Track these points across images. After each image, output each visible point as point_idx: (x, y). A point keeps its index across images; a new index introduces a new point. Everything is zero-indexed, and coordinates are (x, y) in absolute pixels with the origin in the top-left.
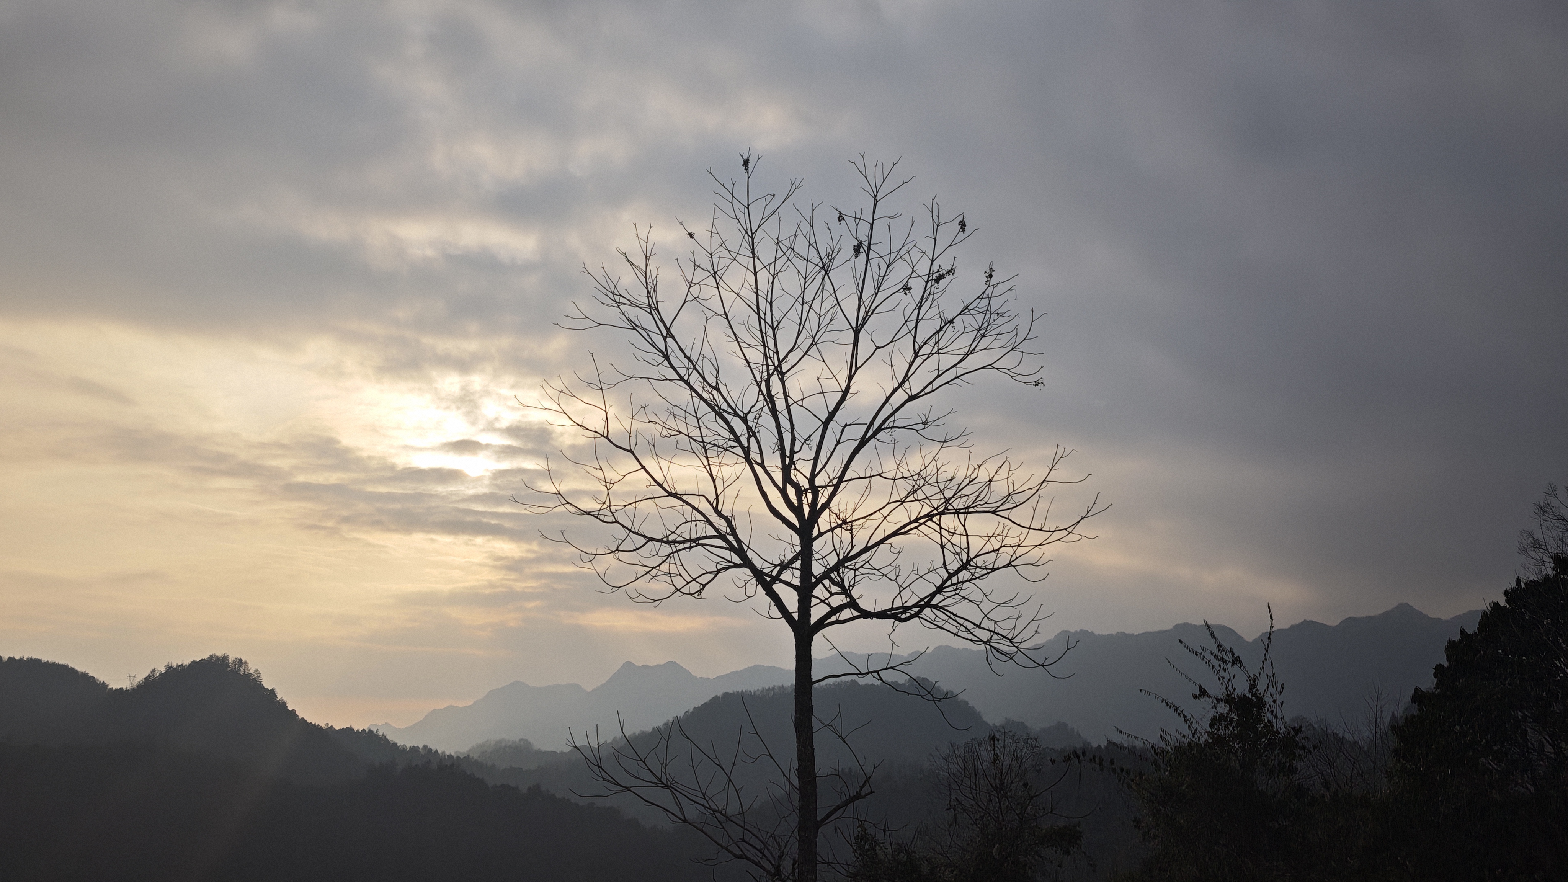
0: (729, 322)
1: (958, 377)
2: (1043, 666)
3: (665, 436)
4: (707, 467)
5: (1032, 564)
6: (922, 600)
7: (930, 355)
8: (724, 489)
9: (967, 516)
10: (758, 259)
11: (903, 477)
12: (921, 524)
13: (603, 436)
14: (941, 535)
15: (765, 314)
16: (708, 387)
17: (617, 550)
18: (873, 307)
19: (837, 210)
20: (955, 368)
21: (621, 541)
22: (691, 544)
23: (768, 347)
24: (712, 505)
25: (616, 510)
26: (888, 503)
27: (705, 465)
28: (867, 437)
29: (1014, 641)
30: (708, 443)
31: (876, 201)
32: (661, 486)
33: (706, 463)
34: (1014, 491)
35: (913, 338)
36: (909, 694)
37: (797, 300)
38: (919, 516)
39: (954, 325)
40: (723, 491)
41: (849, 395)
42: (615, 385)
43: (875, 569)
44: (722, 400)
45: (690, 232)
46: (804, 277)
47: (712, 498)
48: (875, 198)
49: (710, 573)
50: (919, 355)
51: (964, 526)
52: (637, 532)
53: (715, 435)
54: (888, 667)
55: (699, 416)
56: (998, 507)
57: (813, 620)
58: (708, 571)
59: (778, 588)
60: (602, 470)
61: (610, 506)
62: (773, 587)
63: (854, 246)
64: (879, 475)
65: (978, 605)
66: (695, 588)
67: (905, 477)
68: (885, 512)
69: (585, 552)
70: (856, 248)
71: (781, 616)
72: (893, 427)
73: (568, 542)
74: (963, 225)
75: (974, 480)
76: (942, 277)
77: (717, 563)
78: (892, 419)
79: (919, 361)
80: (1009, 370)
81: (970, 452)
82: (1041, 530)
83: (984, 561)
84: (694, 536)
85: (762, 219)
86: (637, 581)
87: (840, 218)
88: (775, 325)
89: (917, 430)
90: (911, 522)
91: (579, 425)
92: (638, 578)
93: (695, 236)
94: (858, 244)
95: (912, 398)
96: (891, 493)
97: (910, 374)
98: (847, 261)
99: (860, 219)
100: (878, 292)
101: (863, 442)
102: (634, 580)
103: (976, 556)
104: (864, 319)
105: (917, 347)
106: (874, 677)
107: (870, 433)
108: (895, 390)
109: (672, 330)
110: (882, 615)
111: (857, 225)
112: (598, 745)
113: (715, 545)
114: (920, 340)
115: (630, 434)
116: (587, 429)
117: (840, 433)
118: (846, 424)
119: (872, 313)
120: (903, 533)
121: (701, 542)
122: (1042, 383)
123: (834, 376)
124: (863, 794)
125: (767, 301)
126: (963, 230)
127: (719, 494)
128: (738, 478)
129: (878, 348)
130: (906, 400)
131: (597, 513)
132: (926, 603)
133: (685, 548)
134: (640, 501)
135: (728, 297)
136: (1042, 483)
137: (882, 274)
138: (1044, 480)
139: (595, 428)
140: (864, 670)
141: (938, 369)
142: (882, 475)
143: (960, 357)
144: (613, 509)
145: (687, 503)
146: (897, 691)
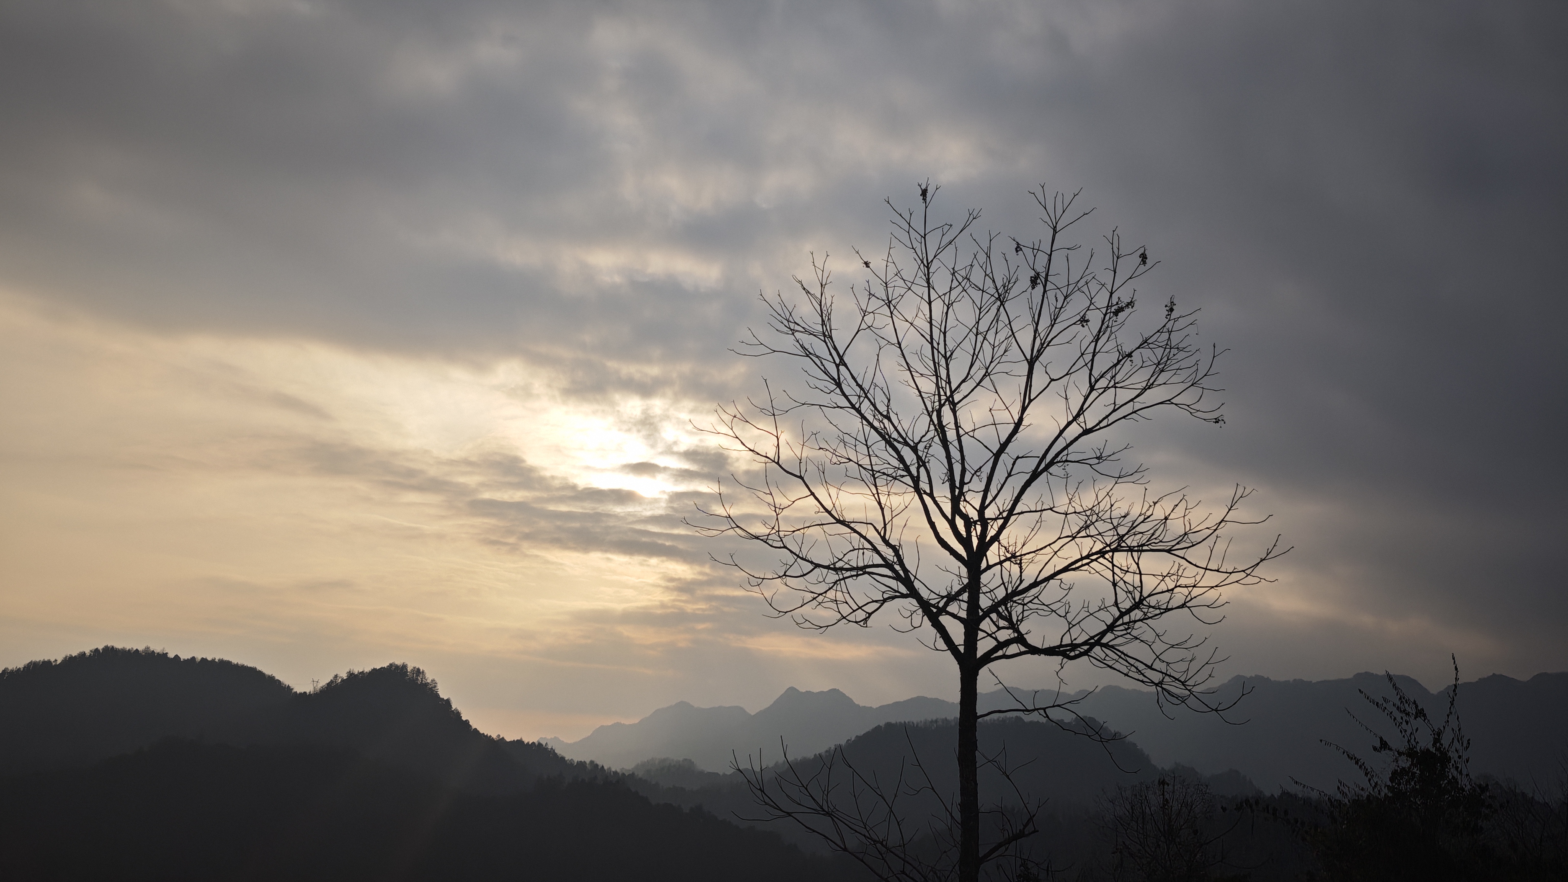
0: (902, 351)
1: (1135, 412)
2: (1216, 710)
3: (835, 463)
4: (876, 496)
5: (1208, 606)
6: (1092, 638)
7: (1106, 388)
8: (892, 518)
9: (1141, 554)
10: (933, 289)
11: (1075, 512)
12: (1092, 561)
13: (774, 461)
14: (1114, 573)
15: (938, 344)
16: (879, 415)
17: (784, 575)
18: (1049, 339)
19: (1014, 240)
20: (1132, 403)
21: (788, 566)
22: (857, 572)
23: (940, 377)
24: (879, 534)
25: (785, 536)
26: (1059, 538)
27: (874, 493)
28: (1039, 470)
29: (1186, 684)
30: (877, 472)
31: (1055, 232)
32: (829, 512)
33: (875, 492)
34: (1190, 530)
35: (1089, 372)
36: (1076, 733)
37: (971, 330)
38: (1091, 552)
39: (1132, 359)
40: (892, 520)
41: (1022, 428)
42: (787, 411)
43: (1044, 604)
44: (892, 429)
45: (866, 261)
46: (979, 308)
47: (880, 527)
48: (1054, 229)
49: (876, 601)
50: (1095, 388)
51: (1138, 564)
52: (804, 558)
53: (884, 463)
54: (1055, 705)
55: (869, 444)
56: (1173, 546)
57: (979, 654)
58: (874, 600)
59: (944, 619)
60: (771, 495)
61: (779, 531)
62: (939, 618)
63: (1031, 277)
64: (1051, 509)
65: (1150, 646)
66: (861, 615)
67: (1077, 511)
68: (1056, 547)
69: (753, 576)
70: (1033, 279)
71: (947, 648)
72: (1066, 461)
73: (736, 565)
74: (1144, 257)
75: (1149, 517)
76: (1121, 309)
77: (883, 592)
78: (1065, 452)
79: (1094, 394)
80: (1188, 406)
81: (1146, 489)
82: (1218, 571)
83: (1157, 601)
84: (861, 564)
85: (939, 248)
86: (803, 607)
87: (1018, 249)
88: (948, 355)
89: (1091, 465)
90: (1082, 559)
91: (751, 450)
92: (804, 604)
93: (870, 265)
94: (1035, 275)
95: (1087, 432)
96: (1063, 528)
97: (1085, 407)
98: (1023, 292)
99: (1038, 250)
100: (1054, 323)
101: (1035, 475)
102: (800, 606)
103: (1150, 595)
104: (1038, 351)
105: (1093, 380)
106: (1040, 714)
107: (1043, 466)
108: (1069, 424)
109: (845, 359)
110: (1050, 651)
111: (1035, 256)
112: (761, 768)
113: (882, 574)
114: (1096, 373)
115: (800, 460)
116: (758, 454)
117: (1012, 466)
118: (1018, 456)
119: (1048, 345)
120: (1074, 569)
121: (867, 570)
122: (1223, 420)
123: (1007, 408)
124: (1026, 833)
125: (941, 331)
126: (1144, 263)
127: (887, 523)
128: (906, 507)
129: (1052, 380)
130: (1080, 434)
131: (766, 537)
132: (1096, 641)
133: (852, 576)
134: (809, 527)
135: (901, 326)
136: (1220, 523)
137: (1059, 306)
138: (1223, 520)
139: (766, 453)
140: (1030, 707)
141: (1115, 403)
142: (1053, 509)
143: (1138, 392)
144: (782, 534)
145: (855, 531)
146: (1064, 729)
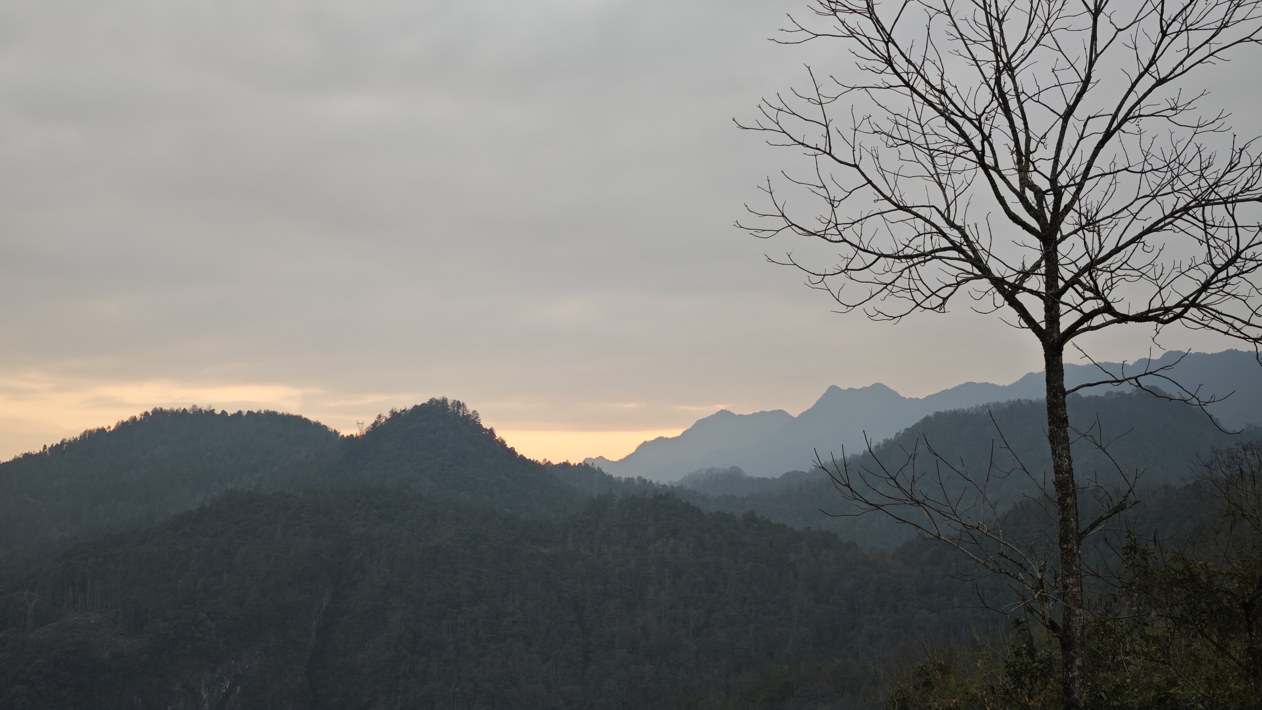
0: (952, 18)
1: (1212, 54)
3: (892, 146)
4: (935, 176)
6: (1186, 299)
7: (1179, 33)
8: (956, 197)
9: (1235, 205)
11: (1153, 170)
12: (1177, 218)
13: (825, 152)
15: (990, 6)
16: (934, 91)
17: (847, 269)
20: (1207, 45)
21: (849, 260)
22: (925, 258)
24: (943, 216)
25: (845, 228)
26: (1137, 199)
27: (933, 174)
28: (1112, 129)
30: (935, 150)
33: (933, 172)
35: (1159, 16)
36: (1170, 399)
38: (1175, 210)
40: (955, 199)
41: (1090, 86)
42: (836, 98)
43: (1134, 269)
47: (943, 208)
49: (950, 286)
50: (1167, 34)
51: (1232, 216)
52: (866, 249)
53: (945, 140)
54: (1147, 372)
55: (923, 120)
57: (1063, 328)
58: (947, 284)
60: (825, 187)
61: (836, 225)
62: (1016, 296)
64: (1126, 169)
65: (1244, 301)
66: (937, 301)
67: (1155, 168)
69: (814, 274)
71: (1039, 324)
72: (1140, 116)
73: (795, 264)
75: (1236, 165)
77: (957, 276)
78: (1138, 107)
79: (1167, 40)
81: (1235, 136)
83: (1253, 253)
84: (928, 248)
86: (872, 299)
88: (1001, 17)
89: (1168, 117)
90: (1166, 217)
91: (800, 143)
92: (873, 296)
95: (1161, 82)
96: (1139, 188)
97: (1157, 55)
101: (1108, 135)
102: (869, 298)
103: (1248, 247)
105: (1164, 25)
106: (1131, 384)
107: (1115, 124)
108: (1141, 75)
109: (893, 36)
110: (1140, 318)
112: (845, 465)
113: (953, 257)
115: (854, 148)
116: (808, 146)
117: (1083, 127)
118: (1089, 116)
120: (1156, 230)
121: (938, 254)
123: (1072, 66)
124: (1128, 504)
127: (950, 203)
128: (969, 185)
129: (1119, 30)
130: (1154, 85)
131: (823, 233)
132: (1190, 302)
133: (920, 263)
134: (866, 218)
139: (817, 145)
140: (1120, 378)
141: (1188, 47)
142: (1129, 169)
143: (1212, 32)
144: (840, 227)
145: (918, 216)
146: (1158, 397)
